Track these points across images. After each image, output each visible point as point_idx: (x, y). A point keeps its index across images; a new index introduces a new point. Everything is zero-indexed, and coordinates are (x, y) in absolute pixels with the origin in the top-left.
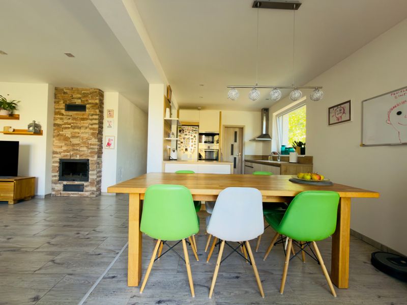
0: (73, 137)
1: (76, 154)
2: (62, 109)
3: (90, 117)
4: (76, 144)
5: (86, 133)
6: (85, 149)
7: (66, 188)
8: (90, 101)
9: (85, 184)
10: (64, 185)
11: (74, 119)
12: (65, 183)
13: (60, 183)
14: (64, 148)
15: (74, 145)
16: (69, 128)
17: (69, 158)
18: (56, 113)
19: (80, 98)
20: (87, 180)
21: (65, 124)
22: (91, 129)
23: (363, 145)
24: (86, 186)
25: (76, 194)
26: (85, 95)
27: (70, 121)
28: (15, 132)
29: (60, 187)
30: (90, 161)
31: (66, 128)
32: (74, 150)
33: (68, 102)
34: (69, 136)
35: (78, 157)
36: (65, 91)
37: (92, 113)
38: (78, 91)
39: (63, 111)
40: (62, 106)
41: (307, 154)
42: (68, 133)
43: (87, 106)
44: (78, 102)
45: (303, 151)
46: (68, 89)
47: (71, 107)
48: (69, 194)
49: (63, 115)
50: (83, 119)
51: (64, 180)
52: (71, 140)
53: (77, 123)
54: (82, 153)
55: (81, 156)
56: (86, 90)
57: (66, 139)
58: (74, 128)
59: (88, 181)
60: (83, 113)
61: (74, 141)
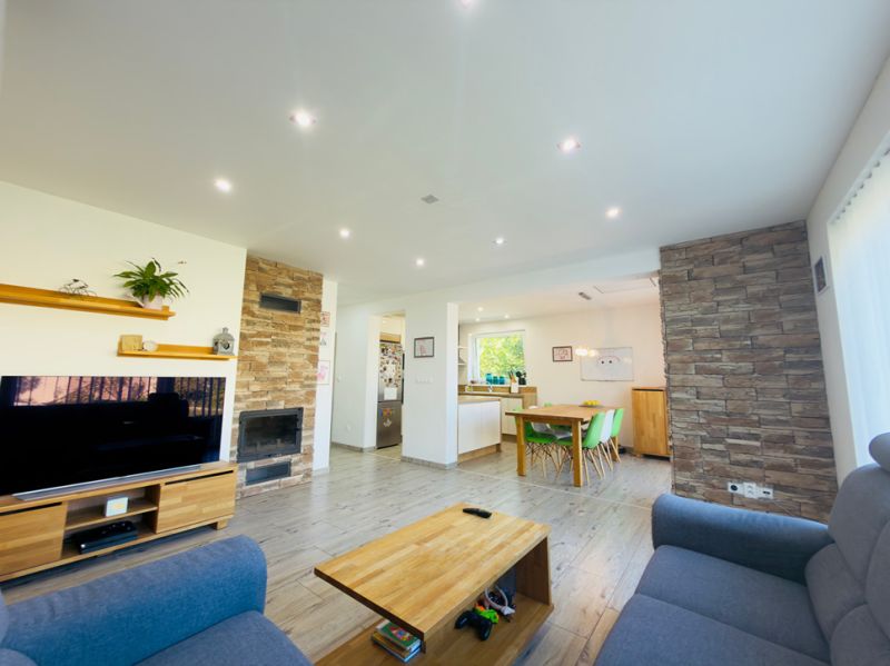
0: (272, 362)
1: (279, 398)
2: (253, 302)
3: (308, 326)
4: (280, 379)
5: (297, 356)
6: (296, 387)
7: (253, 477)
8: (307, 295)
9: (295, 458)
10: (249, 471)
11: (276, 325)
12: (252, 465)
13: (241, 468)
14: (256, 387)
15: (274, 380)
16: (267, 343)
17: (264, 408)
18: (246, 311)
19: (290, 286)
20: (297, 450)
21: (259, 334)
22: (307, 348)
23: (583, 380)
24: (296, 463)
25: (275, 485)
26: (300, 282)
27: (271, 330)
28: (162, 353)
29: (242, 476)
30: (305, 412)
31: (261, 344)
32: (276, 389)
33: (267, 290)
34: (265, 360)
35: (281, 406)
36: (262, 265)
37: (313, 317)
38: (287, 270)
39: (256, 308)
40: (256, 296)
41: (529, 384)
42: (262, 354)
43: (304, 303)
44: (287, 293)
45: (522, 382)
46: (267, 262)
47: (270, 301)
48: (260, 488)
49: (253, 315)
50: (295, 328)
51: (247, 461)
52: (271, 369)
53: (284, 335)
54: (292, 395)
55: (287, 402)
56: (301, 272)
57: (259, 367)
58: (277, 344)
59: (299, 452)
60: (296, 315)
61: (276, 371)
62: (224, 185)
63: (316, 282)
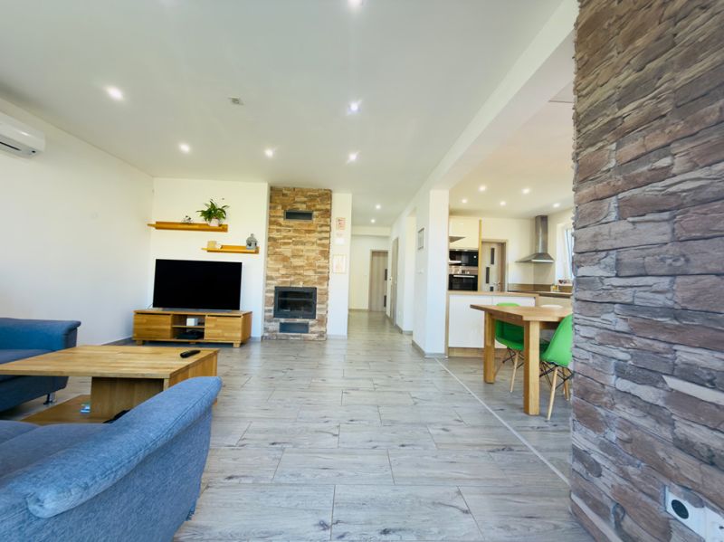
0: (294, 256)
1: (299, 280)
2: (280, 217)
3: (319, 229)
4: (300, 267)
5: (311, 251)
6: (311, 273)
7: (284, 328)
8: (318, 207)
9: (311, 322)
10: (281, 324)
11: (296, 231)
12: (283, 320)
13: (276, 321)
14: (283, 272)
15: (295, 267)
16: (289, 243)
17: (288, 285)
18: (271, 223)
19: (304, 203)
20: (313, 317)
21: (284, 237)
22: (319, 245)
24: (312, 326)
25: (298, 336)
26: (312, 198)
27: (291, 234)
28: (224, 249)
29: (275, 326)
30: (318, 291)
31: (285, 244)
32: (296, 274)
33: (288, 208)
34: (289, 254)
35: (301, 285)
36: (285, 192)
37: (322, 223)
38: (302, 192)
39: (281, 220)
40: (280, 212)
42: (286, 250)
43: (315, 213)
44: (302, 208)
46: (288, 189)
47: (291, 215)
48: (288, 336)
49: (280, 225)
50: (309, 232)
51: (281, 317)
52: (292, 260)
53: (301, 237)
54: (308, 279)
55: (304, 282)
56: (313, 191)
57: (285, 259)
58: (296, 243)
59: (315, 318)
60: (309, 222)
61: (296, 262)
62: (185, 148)
63: (327, 196)
